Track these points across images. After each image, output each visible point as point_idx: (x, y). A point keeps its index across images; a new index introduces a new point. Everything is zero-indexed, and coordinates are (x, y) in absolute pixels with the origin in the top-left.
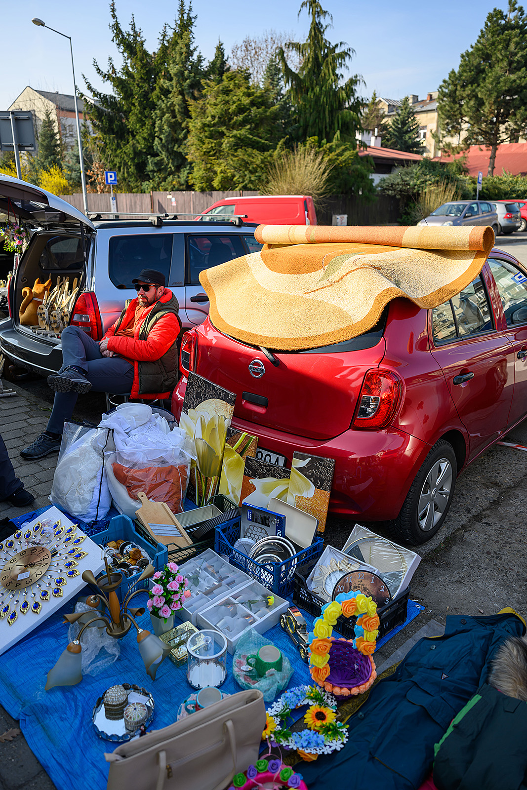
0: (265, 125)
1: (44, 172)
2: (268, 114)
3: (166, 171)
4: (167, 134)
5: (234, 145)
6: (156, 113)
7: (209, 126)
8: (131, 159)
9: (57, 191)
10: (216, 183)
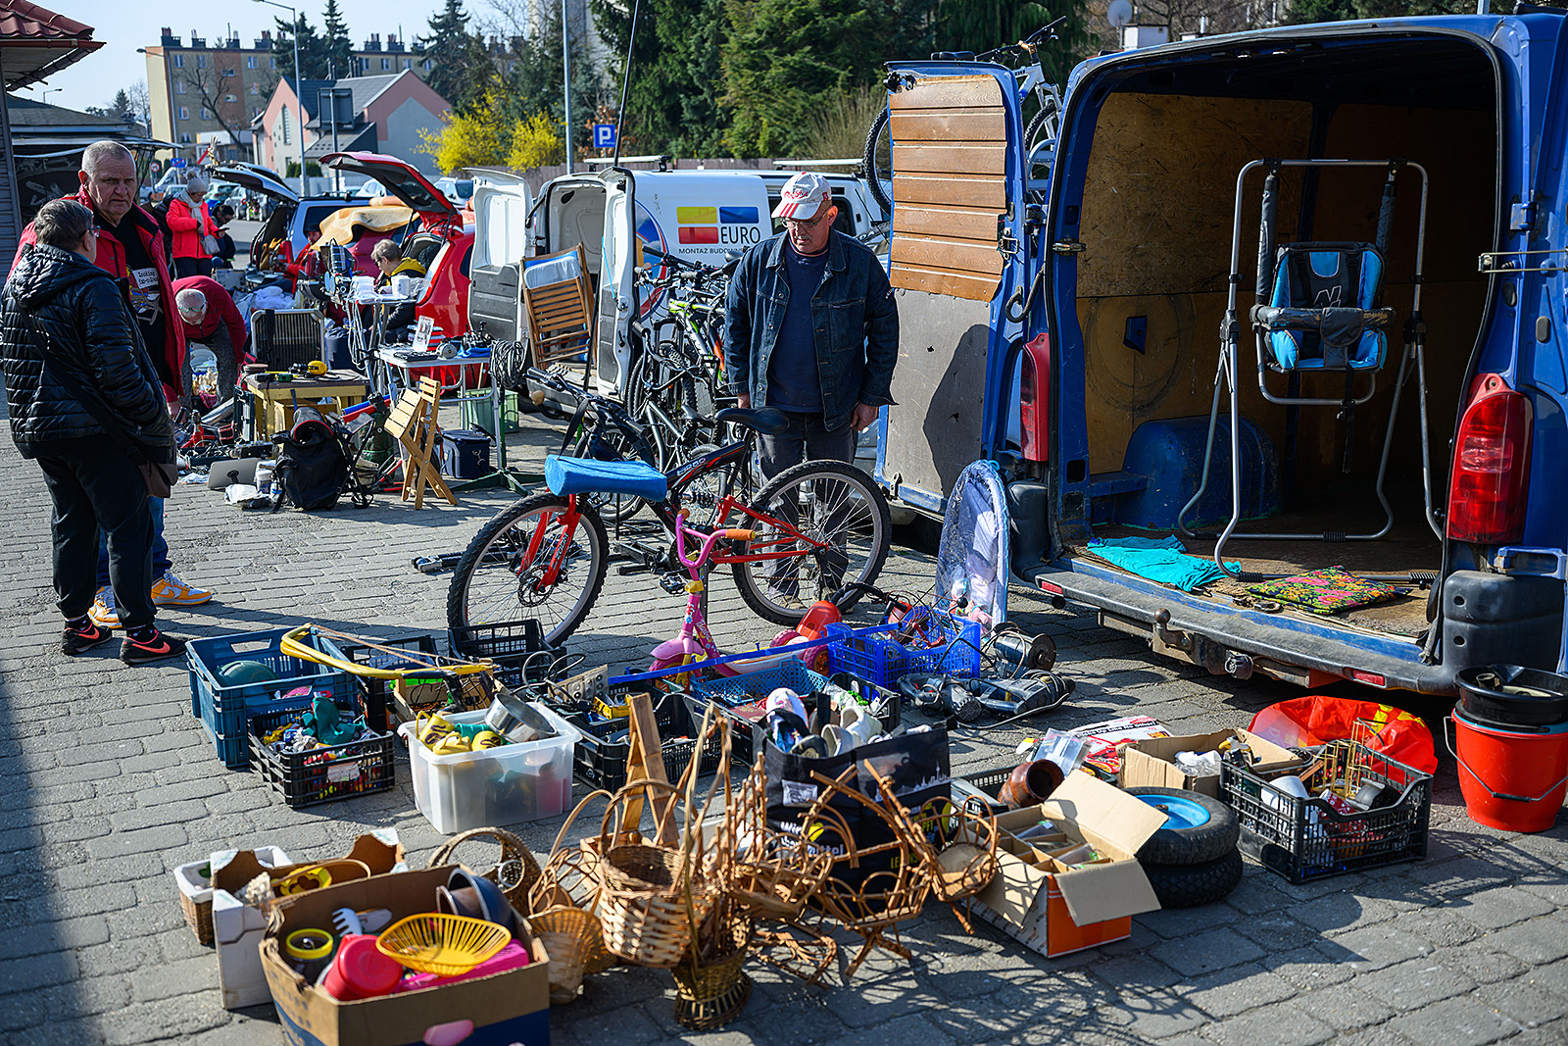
0: (845, 43)
1: (519, 123)
2: (847, 24)
3: (714, 120)
4: (708, 56)
5: (787, 80)
6: (698, 18)
7: (750, 47)
8: (655, 99)
9: (538, 158)
10: (761, 145)
